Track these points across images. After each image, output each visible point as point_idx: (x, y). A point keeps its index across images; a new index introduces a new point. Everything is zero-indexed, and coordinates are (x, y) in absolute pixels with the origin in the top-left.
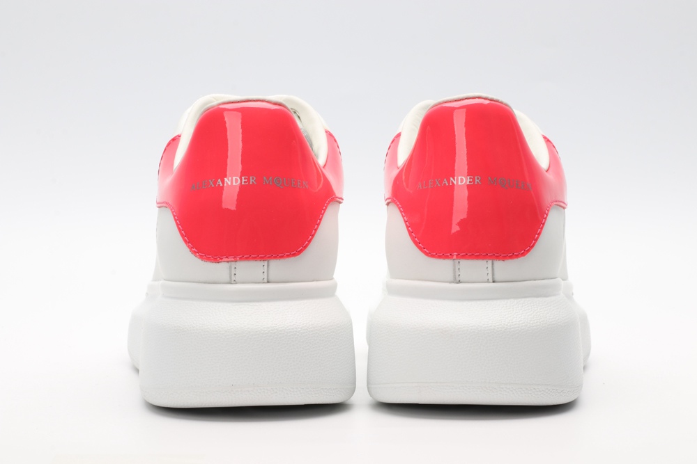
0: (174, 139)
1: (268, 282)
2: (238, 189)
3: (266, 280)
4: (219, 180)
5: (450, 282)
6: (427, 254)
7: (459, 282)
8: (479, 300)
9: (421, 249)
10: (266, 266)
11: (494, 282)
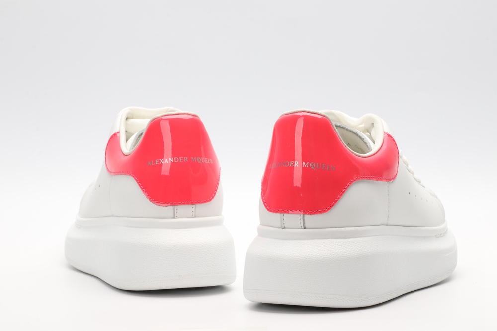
0: (112, 137)
1: (195, 217)
2: (170, 165)
3: (194, 216)
4: (166, 159)
5: (279, 228)
6: (268, 210)
7: (284, 228)
8: (295, 239)
9: (266, 206)
10: (194, 208)
11: (305, 228)
